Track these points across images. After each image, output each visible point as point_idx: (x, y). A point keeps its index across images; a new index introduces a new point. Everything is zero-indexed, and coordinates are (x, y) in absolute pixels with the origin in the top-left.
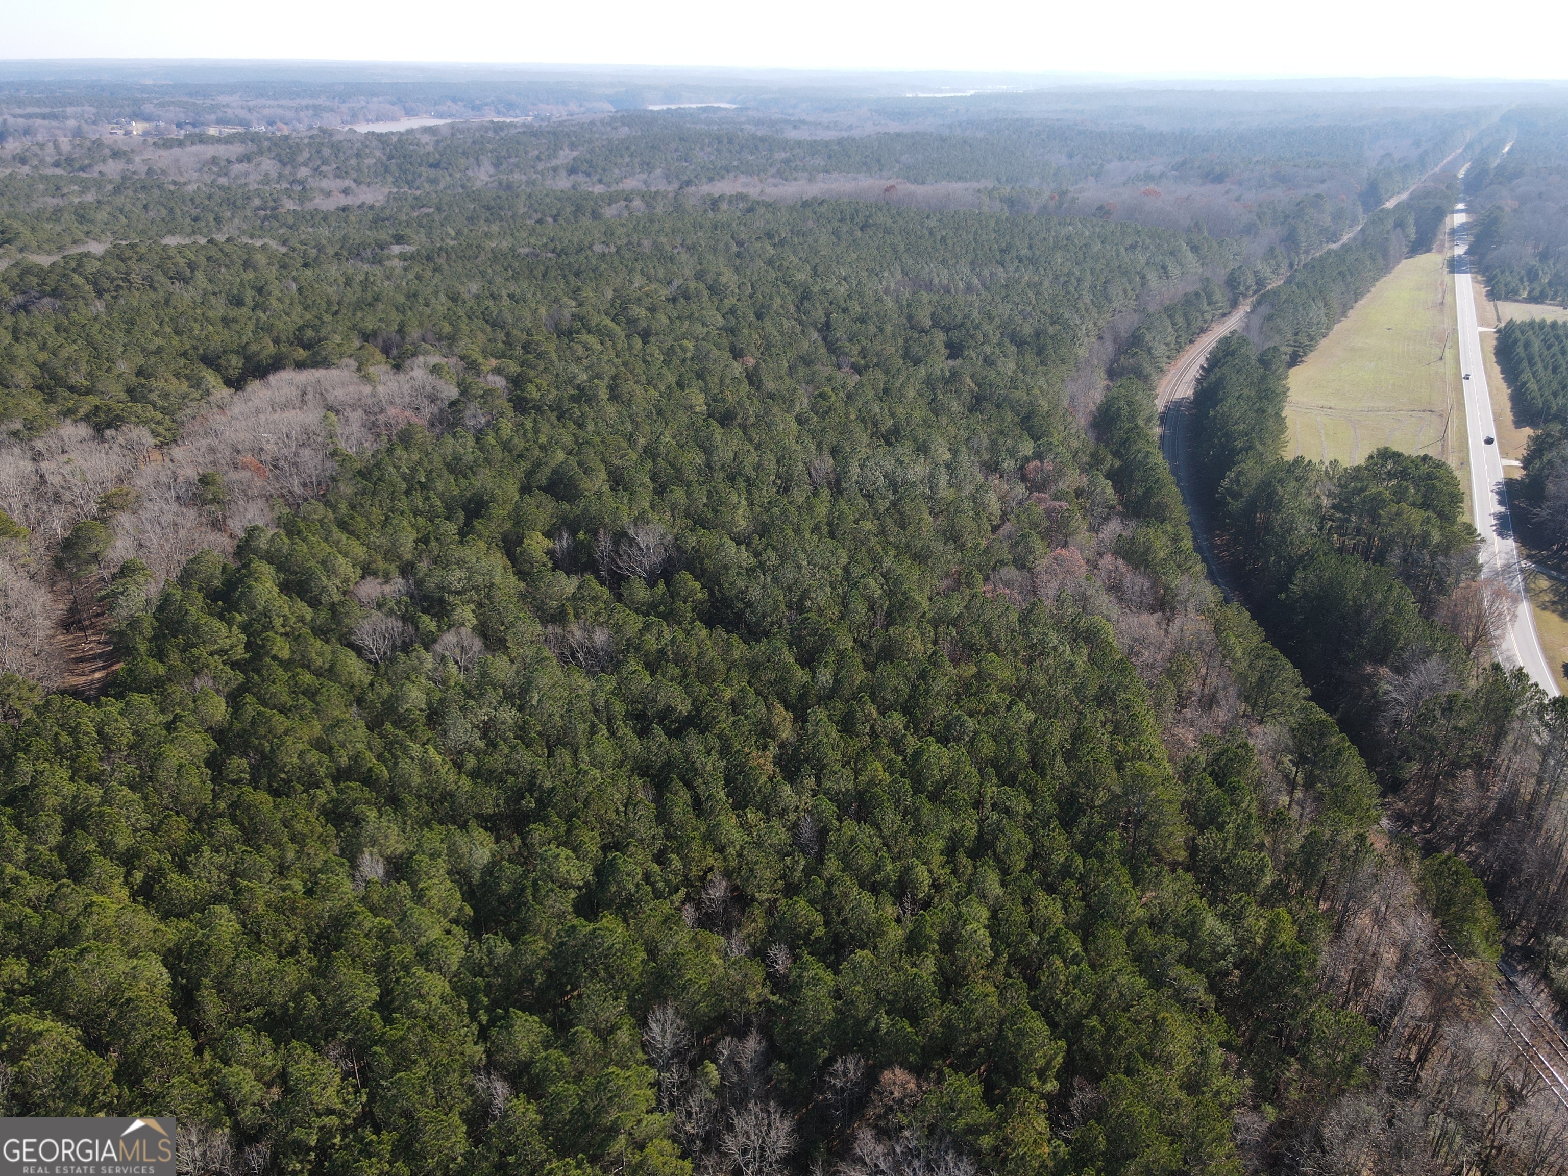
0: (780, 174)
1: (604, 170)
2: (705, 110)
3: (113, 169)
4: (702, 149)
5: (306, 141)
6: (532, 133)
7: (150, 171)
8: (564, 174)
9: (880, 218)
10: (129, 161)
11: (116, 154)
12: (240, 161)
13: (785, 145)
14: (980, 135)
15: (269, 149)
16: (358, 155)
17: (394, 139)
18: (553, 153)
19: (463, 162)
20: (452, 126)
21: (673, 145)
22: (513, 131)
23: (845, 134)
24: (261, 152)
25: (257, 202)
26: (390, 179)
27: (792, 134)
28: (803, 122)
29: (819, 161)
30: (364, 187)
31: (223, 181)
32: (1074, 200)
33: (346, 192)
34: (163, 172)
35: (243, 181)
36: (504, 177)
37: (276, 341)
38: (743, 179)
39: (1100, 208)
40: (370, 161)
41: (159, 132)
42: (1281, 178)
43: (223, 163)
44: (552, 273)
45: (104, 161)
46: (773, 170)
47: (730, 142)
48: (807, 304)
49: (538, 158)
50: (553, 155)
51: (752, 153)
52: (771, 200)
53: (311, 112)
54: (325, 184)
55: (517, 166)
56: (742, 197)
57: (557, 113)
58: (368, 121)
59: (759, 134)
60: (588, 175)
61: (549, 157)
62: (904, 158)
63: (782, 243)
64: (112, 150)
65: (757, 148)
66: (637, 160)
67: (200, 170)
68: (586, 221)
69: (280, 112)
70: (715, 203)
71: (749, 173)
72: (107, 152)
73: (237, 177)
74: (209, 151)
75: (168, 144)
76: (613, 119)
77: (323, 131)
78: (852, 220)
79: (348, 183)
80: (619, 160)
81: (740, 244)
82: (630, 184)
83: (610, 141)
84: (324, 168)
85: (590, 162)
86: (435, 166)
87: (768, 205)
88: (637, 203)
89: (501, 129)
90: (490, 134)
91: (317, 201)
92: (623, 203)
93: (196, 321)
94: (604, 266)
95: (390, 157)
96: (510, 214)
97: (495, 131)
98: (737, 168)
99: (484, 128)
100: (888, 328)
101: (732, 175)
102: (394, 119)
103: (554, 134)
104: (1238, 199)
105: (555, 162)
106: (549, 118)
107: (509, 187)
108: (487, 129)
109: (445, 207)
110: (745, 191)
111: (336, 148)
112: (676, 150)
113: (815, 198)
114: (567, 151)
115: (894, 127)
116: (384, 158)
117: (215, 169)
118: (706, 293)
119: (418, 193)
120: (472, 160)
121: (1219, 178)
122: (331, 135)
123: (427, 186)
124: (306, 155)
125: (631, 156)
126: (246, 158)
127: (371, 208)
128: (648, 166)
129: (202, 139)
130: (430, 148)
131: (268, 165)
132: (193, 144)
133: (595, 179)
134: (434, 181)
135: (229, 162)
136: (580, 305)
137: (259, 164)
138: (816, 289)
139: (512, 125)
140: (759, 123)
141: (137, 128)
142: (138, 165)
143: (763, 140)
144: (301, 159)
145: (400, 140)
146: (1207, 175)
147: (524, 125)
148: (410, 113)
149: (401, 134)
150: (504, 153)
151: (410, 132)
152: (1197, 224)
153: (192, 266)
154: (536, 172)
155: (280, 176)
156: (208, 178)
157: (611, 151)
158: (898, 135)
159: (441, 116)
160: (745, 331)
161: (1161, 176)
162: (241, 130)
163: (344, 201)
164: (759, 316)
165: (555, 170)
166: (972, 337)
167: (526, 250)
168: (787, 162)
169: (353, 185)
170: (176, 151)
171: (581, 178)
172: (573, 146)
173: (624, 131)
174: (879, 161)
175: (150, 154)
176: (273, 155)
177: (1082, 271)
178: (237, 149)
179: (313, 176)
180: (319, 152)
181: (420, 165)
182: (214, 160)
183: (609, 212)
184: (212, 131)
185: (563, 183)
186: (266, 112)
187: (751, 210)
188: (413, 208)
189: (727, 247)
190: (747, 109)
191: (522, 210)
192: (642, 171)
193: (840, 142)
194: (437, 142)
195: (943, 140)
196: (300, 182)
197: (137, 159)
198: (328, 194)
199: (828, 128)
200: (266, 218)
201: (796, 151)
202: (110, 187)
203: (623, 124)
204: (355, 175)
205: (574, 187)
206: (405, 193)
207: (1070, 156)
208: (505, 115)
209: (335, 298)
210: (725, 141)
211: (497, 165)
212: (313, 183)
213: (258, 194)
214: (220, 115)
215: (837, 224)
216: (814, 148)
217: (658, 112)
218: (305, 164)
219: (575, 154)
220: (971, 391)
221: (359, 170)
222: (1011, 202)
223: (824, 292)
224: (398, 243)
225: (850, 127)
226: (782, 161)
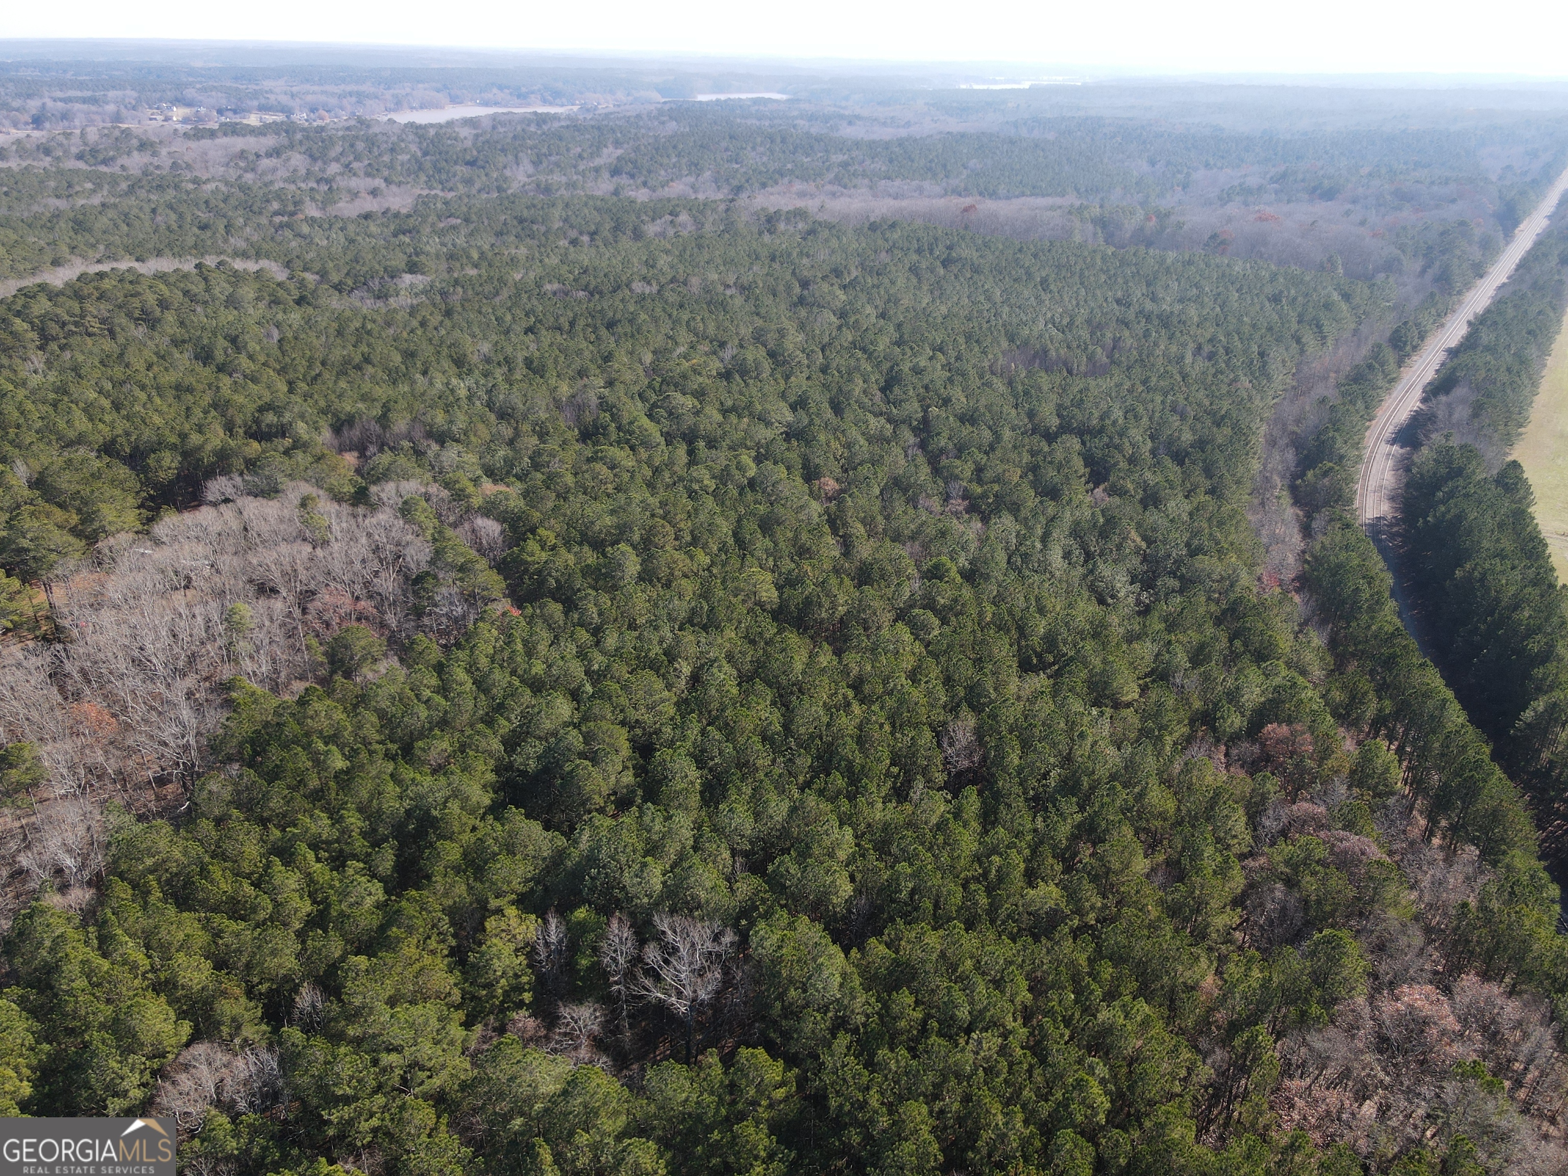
0: (837, 180)
1: (649, 172)
2: (756, 101)
3: (136, 162)
4: (754, 149)
5: (340, 133)
6: (575, 126)
7: (174, 165)
8: (606, 175)
9: (965, 252)
10: (154, 154)
11: (143, 146)
12: (269, 155)
13: (842, 146)
14: (1051, 136)
15: (301, 142)
16: (392, 150)
17: (432, 132)
18: (597, 148)
19: (502, 159)
20: (494, 117)
21: (724, 144)
22: (556, 125)
23: (903, 133)
24: (292, 146)
25: (276, 206)
26: (423, 178)
27: (848, 132)
28: (858, 117)
29: (880, 165)
30: (394, 188)
31: (249, 177)
32: (1180, 225)
33: (374, 192)
34: (188, 166)
35: (269, 177)
36: (542, 178)
37: (229, 428)
38: (798, 186)
39: (1214, 237)
40: (405, 157)
41: (200, 119)
42: (1403, 197)
43: (252, 157)
44: (581, 322)
45: (129, 154)
46: (831, 176)
47: (783, 141)
48: (896, 390)
49: (580, 156)
50: (596, 153)
51: (808, 155)
52: (834, 221)
53: (354, 99)
54: (354, 183)
55: (557, 164)
56: (800, 214)
57: (605, 104)
58: (412, 108)
59: (814, 131)
60: (632, 176)
61: (592, 156)
62: (973, 163)
63: (853, 284)
64: (140, 140)
65: (812, 147)
66: (684, 161)
67: (227, 165)
68: (626, 242)
69: (323, 98)
70: (770, 221)
71: (804, 178)
72: (135, 142)
73: (264, 173)
74: (238, 143)
75: (198, 134)
76: (661, 112)
77: (361, 121)
78: (931, 252)
79: (379, 182)
80: (665, 161)
81: (805, 284)
82: (678, 188)
83: (656, 138)
84: (355, 165)
85: (634, 162)
86: (471, 163)
87: (831, 227)
88: (684, 217)
89: (545, 122)
90: (533, 128)
91: (341, 205)
92: (668, 218)
93: (143, 388)
94: (643, 316)
95: (425, 154)
96: (543, 229)
97: (538, 125)
98: (791, 172)
99: (526, 120)
100: (1007, 434)
101: (786, 180)
102: (438, 106)
103: (599, 128)
104: (1363, 223)
105: (598, 162)
106: (596, 108)
107: (547, 190)
108: (529, 122)
109: (474, 218)
110: (800, 204)
111: (371, 142)
112: (727, 150)
113: (884, 220)
114: (611, 149)
115: (954, 125)
116: (419, 154)
117: (242, 164)
118: (767, 366)
119: (450, 195)
120: (510, 157)
121: (1329, 194)
122: (368, 126)
123: (460, 186)
124: (339, 149)
125: (679, 155)
126: (275, 152)
127: (397, 215)
128: (696, 168)
129: (233, 130)
130: (469, 144)
131: (298, 160)
132: (225, 134)
133: (639, 181)
134: (468, 182)
135: (258, 156)
136: (610, 384)
137: (288, 159)
138: (906, 367)
139: (555, 117)
140: (812, 118)
141: (178, 113)
142: (164, 160)
143: (818, 139)
144: (332, 154)
145: (437, 134)
146: (1315, 189)
147: (568, 117)
148: (455, 100)
149: (440, 126)
150: (544, 150)
151: (450, 124)
152: (1330, 259)
153: (163, 304)
154: (576, 173)
155: (309, 173)
156: (233, 174)
157: (657, 149)
158: (963, 135)
159: (486, 104)
160: (822, 437)
161: (1260, 188)
162: (280, 118)
163: (370, 205)
164: (837, 408)
165: (597, 170)
166: (1116, 447)
167: (556, 286)
168: (845, 165)
169: (383, 185)
170: (206, 143)
171: (624, 180)
172: (617, 144)
173: (672, 126)
174: (944, 166)
175: (179, 146)
176: (303, 149)
177: (1228, 334)
178: (270, 141)
179: (342, 174)
180: (352, 146)
181: (456, 163)
182: (242, 154)
183: (651, 229)
184: (253, 120)
185: (604, 186)
186: (310, 98)
187: (812, 232)
188: (439, 218)
189: (789, 288)
190: (798, 100)
191: (557, 225)
192: (690, 174)
193: (901, 142)
194: (477, 136)
195: (1012, 142)
196: (328, 181)
197: (164, 152)
198: (354, 195)
199: (884, 124)
200: (281, 226)
201: (855, 153)
202: (124, 186)
203: (671, 118)
204: (386, 173)
205: (616, 193)
206: (436, 196)
207: (1153, 163)
208: (551, 104)
209: (319, 355)
210: (779, 140)
211: (536, 163)
212: (342, 182)
213: (279, 195)
214: (263, 101)
215: (915, 257)
216: (874, 148)
217: (708, 103)
218: (337, 160)
219: (620, 152)
220: (1138, 549)
221: (391, 167)
222: (1101, 222)
223: (917, 371)
224: (411, 271)
225: (908, 124)
226: (840, 165)
